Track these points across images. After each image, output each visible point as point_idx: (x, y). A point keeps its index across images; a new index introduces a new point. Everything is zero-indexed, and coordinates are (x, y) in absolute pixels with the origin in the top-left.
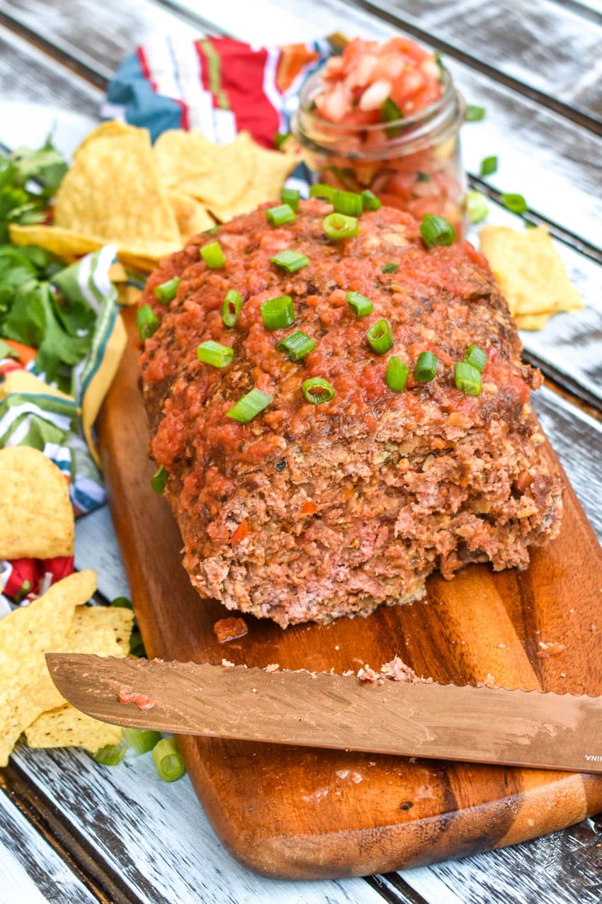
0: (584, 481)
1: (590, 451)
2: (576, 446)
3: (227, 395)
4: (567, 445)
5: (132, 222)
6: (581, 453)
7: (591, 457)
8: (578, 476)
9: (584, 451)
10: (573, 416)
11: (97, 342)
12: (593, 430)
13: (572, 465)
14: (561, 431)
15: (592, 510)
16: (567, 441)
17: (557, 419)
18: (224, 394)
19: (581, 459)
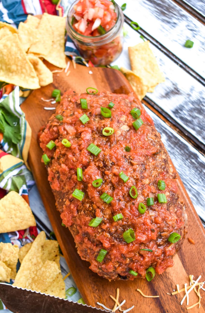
0: (180, 165)
1: (180, 151)
2: (175, 149)
3: (86, 213)
4: (173, 148)
5: (19, 68)
6: (177, 152)
7: (181, 153)
8: (179, 163)
9: (178, 151)
10: (172, 134)
11: (22, 134)
12: (179, 140)
13: (176, 157)
14: (169, 141)
15: (185, 179)
16: (172, 146)
17: (168, 135)
18: (84, 211)
19: (178, 155)
